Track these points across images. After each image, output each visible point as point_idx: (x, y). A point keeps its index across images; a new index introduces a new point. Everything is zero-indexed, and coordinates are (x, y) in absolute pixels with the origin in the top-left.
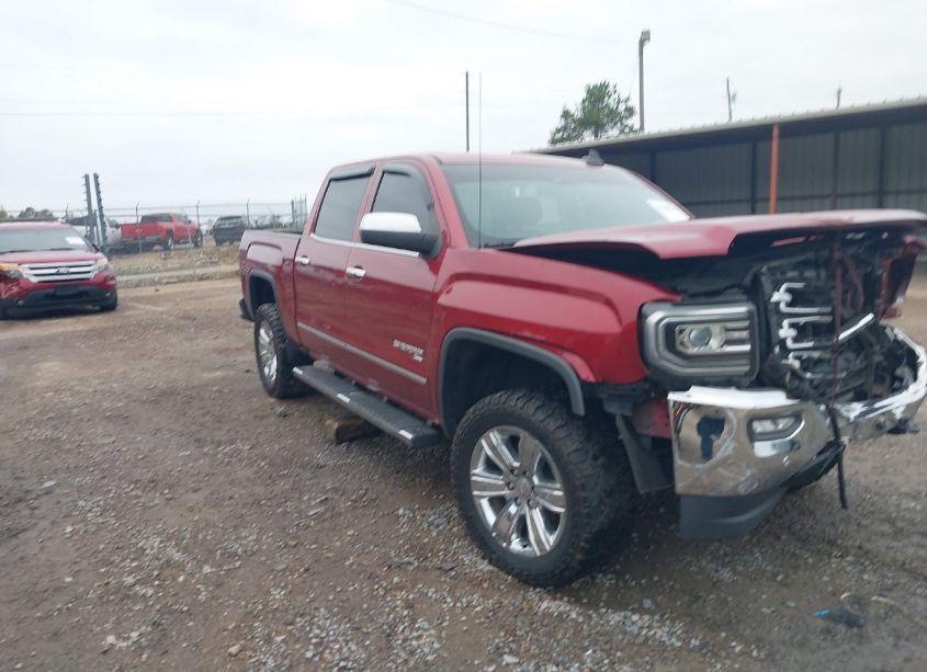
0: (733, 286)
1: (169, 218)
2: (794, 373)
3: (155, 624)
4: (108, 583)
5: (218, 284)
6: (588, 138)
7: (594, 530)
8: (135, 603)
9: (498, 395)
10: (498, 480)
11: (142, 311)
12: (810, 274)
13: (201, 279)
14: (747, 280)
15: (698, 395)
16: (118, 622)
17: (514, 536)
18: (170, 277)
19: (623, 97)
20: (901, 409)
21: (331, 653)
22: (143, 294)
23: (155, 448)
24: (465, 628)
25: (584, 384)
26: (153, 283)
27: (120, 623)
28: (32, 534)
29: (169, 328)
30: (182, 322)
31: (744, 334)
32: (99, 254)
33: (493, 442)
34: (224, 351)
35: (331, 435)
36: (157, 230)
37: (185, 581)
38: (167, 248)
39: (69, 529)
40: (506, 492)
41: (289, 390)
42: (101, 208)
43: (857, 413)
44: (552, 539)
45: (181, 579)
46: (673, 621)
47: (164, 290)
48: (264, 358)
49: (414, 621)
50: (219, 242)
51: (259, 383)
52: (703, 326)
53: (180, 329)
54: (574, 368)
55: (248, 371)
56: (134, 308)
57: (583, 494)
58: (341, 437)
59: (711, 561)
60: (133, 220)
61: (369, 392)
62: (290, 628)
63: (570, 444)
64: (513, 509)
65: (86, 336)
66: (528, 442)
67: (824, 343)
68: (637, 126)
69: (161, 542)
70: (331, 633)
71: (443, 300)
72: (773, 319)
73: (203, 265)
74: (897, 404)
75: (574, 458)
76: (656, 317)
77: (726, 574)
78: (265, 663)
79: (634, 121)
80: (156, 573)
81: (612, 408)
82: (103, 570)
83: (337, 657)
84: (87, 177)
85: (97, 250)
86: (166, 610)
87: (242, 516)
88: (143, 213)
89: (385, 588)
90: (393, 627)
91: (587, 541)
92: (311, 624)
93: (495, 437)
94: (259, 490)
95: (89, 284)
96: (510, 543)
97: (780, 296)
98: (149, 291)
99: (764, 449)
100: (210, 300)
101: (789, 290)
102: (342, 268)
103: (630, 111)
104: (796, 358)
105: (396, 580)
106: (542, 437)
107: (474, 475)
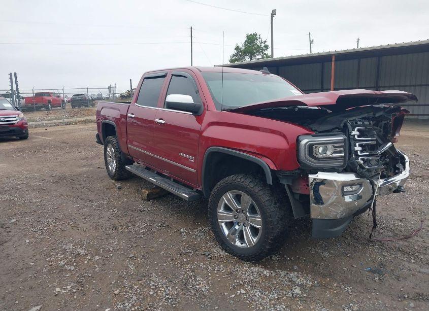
0: (336, 128)
1: (49, 94)
2: (360, 165)
3: (78, 282)
4: (51, 265)
5: (76, 127)
6: (247, 60)
7: (275, 235)
8: (67, 273)
9: (232, 176)
10: (230, 215)
11: (41, 138)
12: (366, 123)
13: (67, 124)
14: (342, 125)
15: (321, 176)
16: (60, 282)
17: (237, 239)
18: (52, 123)
19: (263, 40)
20: (399, 182)
21: (161, 292)
22: (40, 131)
23: (62, 204)
24: (219, 280)
25: (272, 171)
26: (43, 126)
27: (61, 282)
28: (10, 244)
29: (56, 148)
30: (62, 145)
31: (342, 149)
32: (19, 112)
33: (228, 198)
34: (85, 158)
35: (145, 196)
36: (43, 100)
37: (88, 263)
38: (48, 109)
39: (28, 241)
40: (233, 220)
41: (122, 176)
42: (17, 89)
43: (381, 184)
44: (255, 240)
45: (86, 262)
46: (307, 274)
47: (50, 129)
48: (109, 162)
49: (195, 278)
50: (73, 107)
51: (106, 173)
52: (324, 145)
53: (62, 148)
54: (267, 164)
55: (99, 168)
56: (36, 138)
57: (270, 220)
58: (149, 198)
59: (320, 249)
60: (31, 95)
61: (163, 176)
62: (141, 282)
63: (265, 198)
64: (237, 227)
65: (16, 151)
66: (245, 198)
67: (373, 152)
68: (270, 54)
69: (73, 246)
70: (159, 284)
71: (205, 134)
72: (352, 142)
73: (66, 118)
74: (397, 179)
75: (267, 203)
76: (304, 141)
77: (326, 254)
78: (132, 297)
79: (269, 52)
80: (74, 260)
81: (284, 182)
82: (48, 259)
83: (164, 294)
84: (11, 74)
85: (18, 110)
86: (81, 276)
87: (109, 234)
88: (35, 92)
89: (180, 264)
90: (187, 280)
91: (271, 240)
92: (150, 280)
93: (230, 195)
94: (114, 222)
95: (15, 126)
96: (235, 242)
97: (355, 133)
98: (42, 130)
99: (347, 199)
100: (73, 134)
101: (358, 130)
102: (153, 119)
103: (266, 47)
104: (362, 159)
105: (185, 260)
106: (252, 195)
107: (219, 212)
